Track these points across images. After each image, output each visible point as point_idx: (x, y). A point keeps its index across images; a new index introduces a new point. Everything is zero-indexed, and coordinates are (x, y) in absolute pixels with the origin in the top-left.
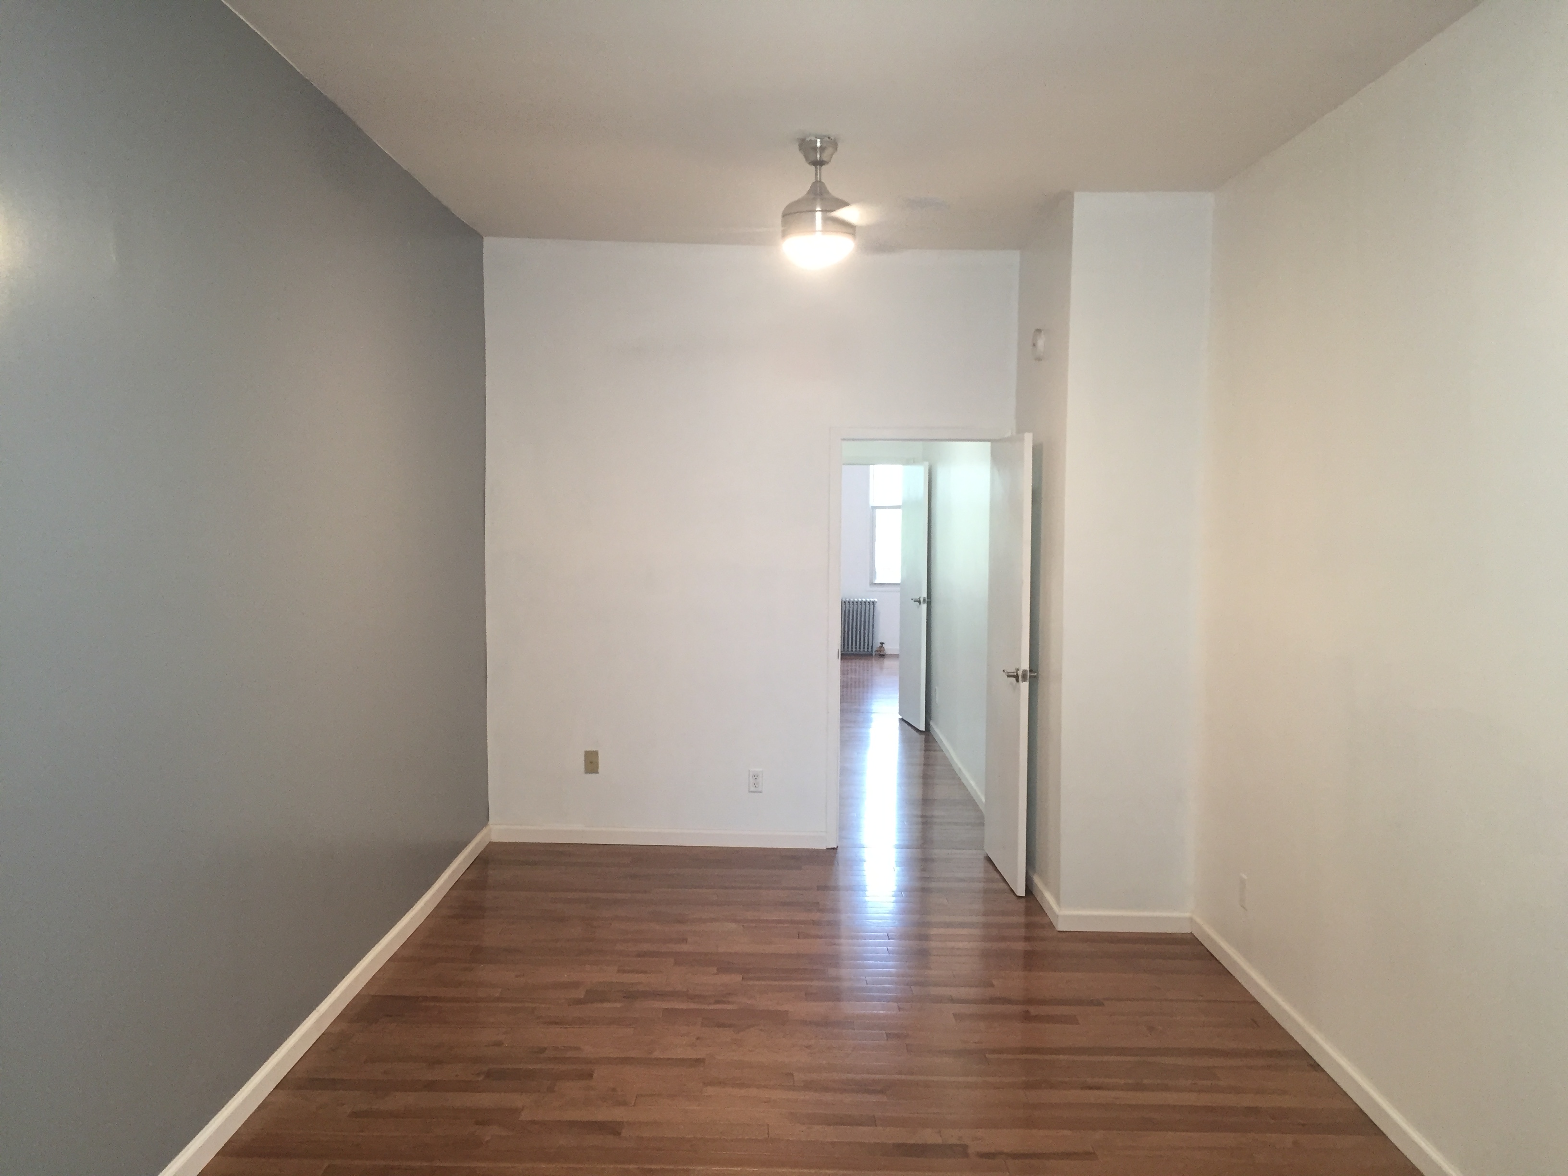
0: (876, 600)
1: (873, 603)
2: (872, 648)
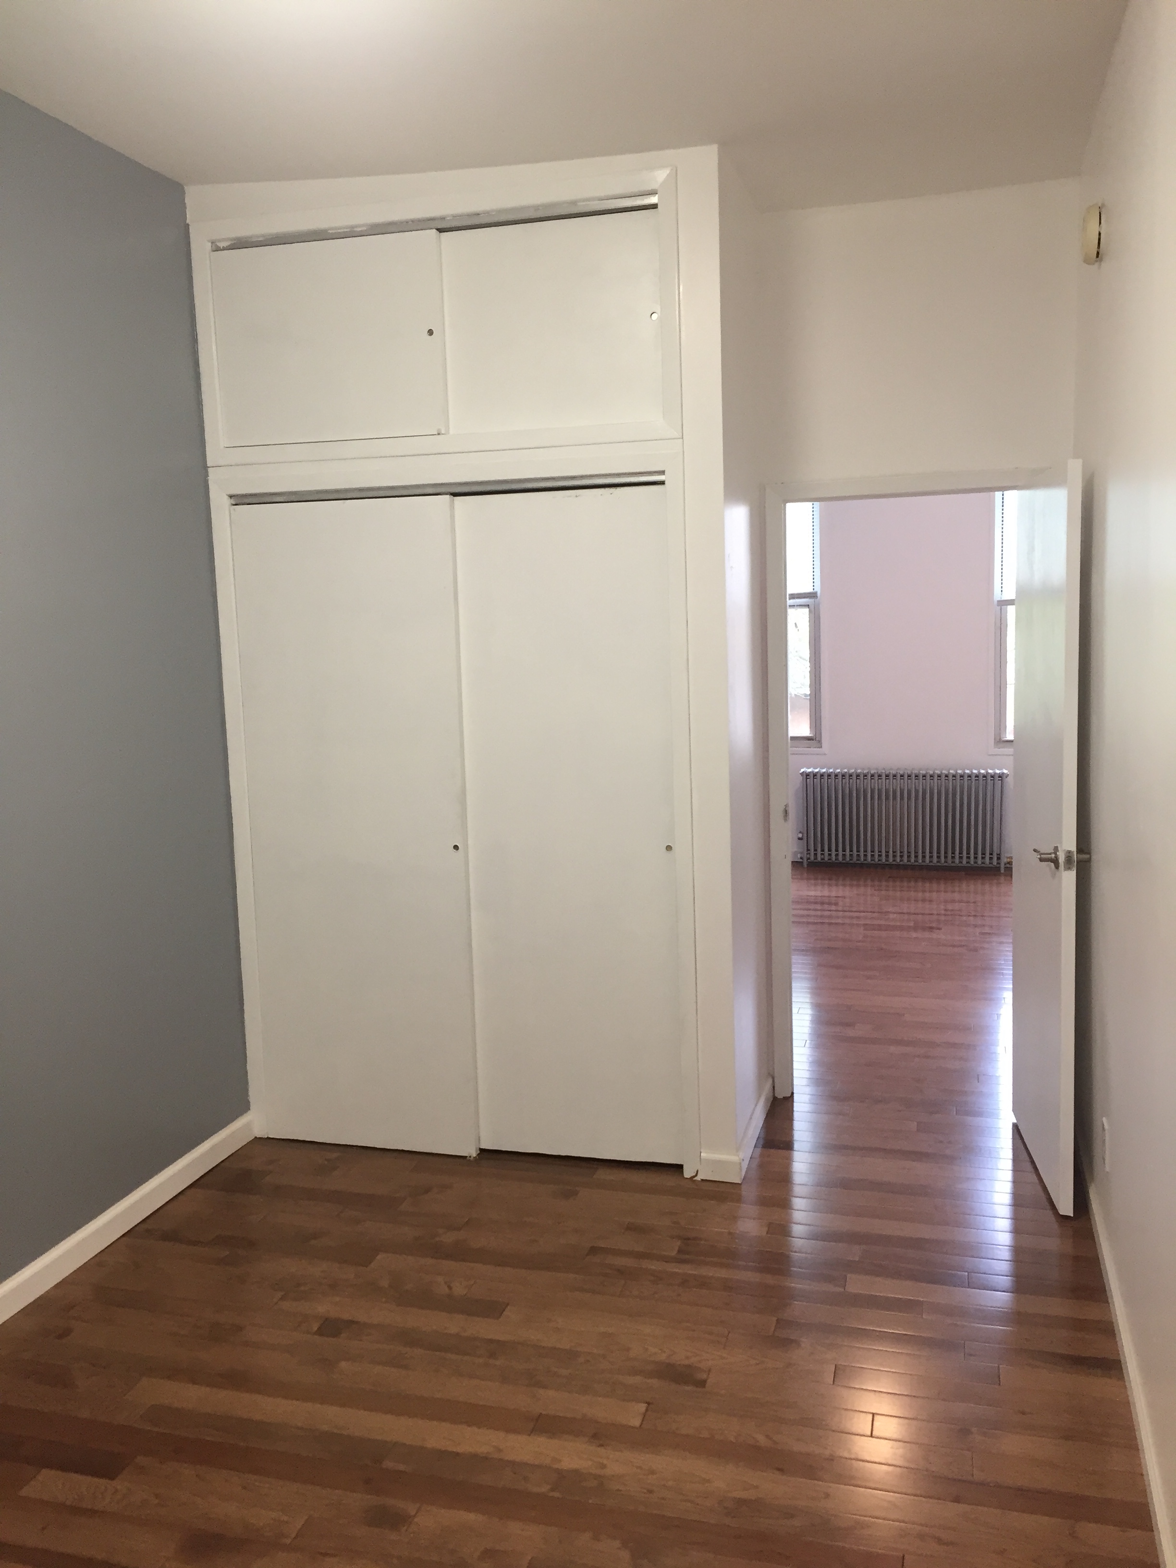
0: (1005, 771)
1: (1001, 776)
2: (999, 858)
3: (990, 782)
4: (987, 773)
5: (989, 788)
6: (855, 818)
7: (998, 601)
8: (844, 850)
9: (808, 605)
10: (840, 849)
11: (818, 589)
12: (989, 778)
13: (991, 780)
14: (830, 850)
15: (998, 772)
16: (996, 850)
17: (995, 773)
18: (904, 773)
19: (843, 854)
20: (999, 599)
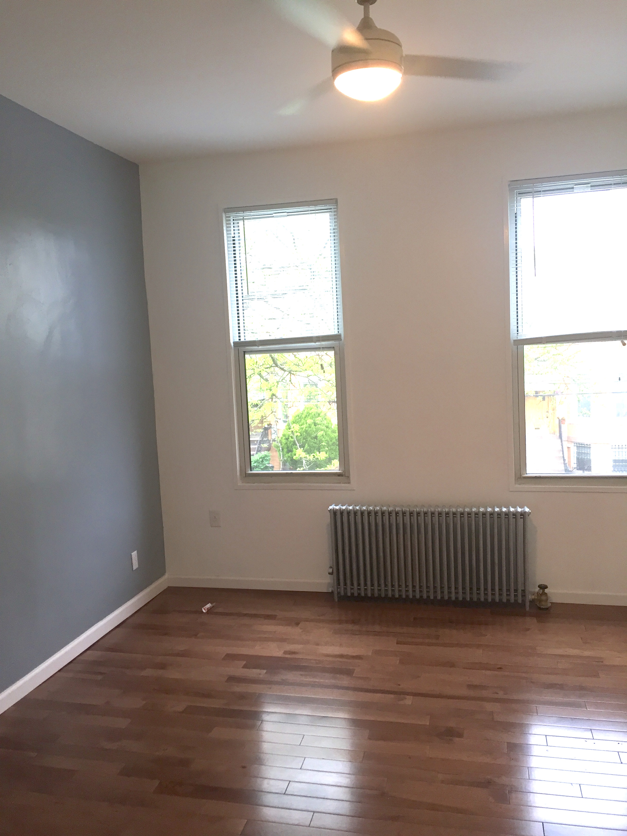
0: (527, 510)
1: (523, 514)
2: (524, 596)
3: (512, 521)
4: (509, 512)
5: (512, 527)
6: (381, 554)
7: (514, 341)
8: (372, 585)
9: (334, 347)
10: (369, 583)
11: (342, 332)
12: (511, 516)
13: (513, 518)
14: (359, 585)
15: (519, 510)
16: (520, 588)
17: (517, 512)
18: (428, 511)
19: (371, 589)
20: (516, 339)
